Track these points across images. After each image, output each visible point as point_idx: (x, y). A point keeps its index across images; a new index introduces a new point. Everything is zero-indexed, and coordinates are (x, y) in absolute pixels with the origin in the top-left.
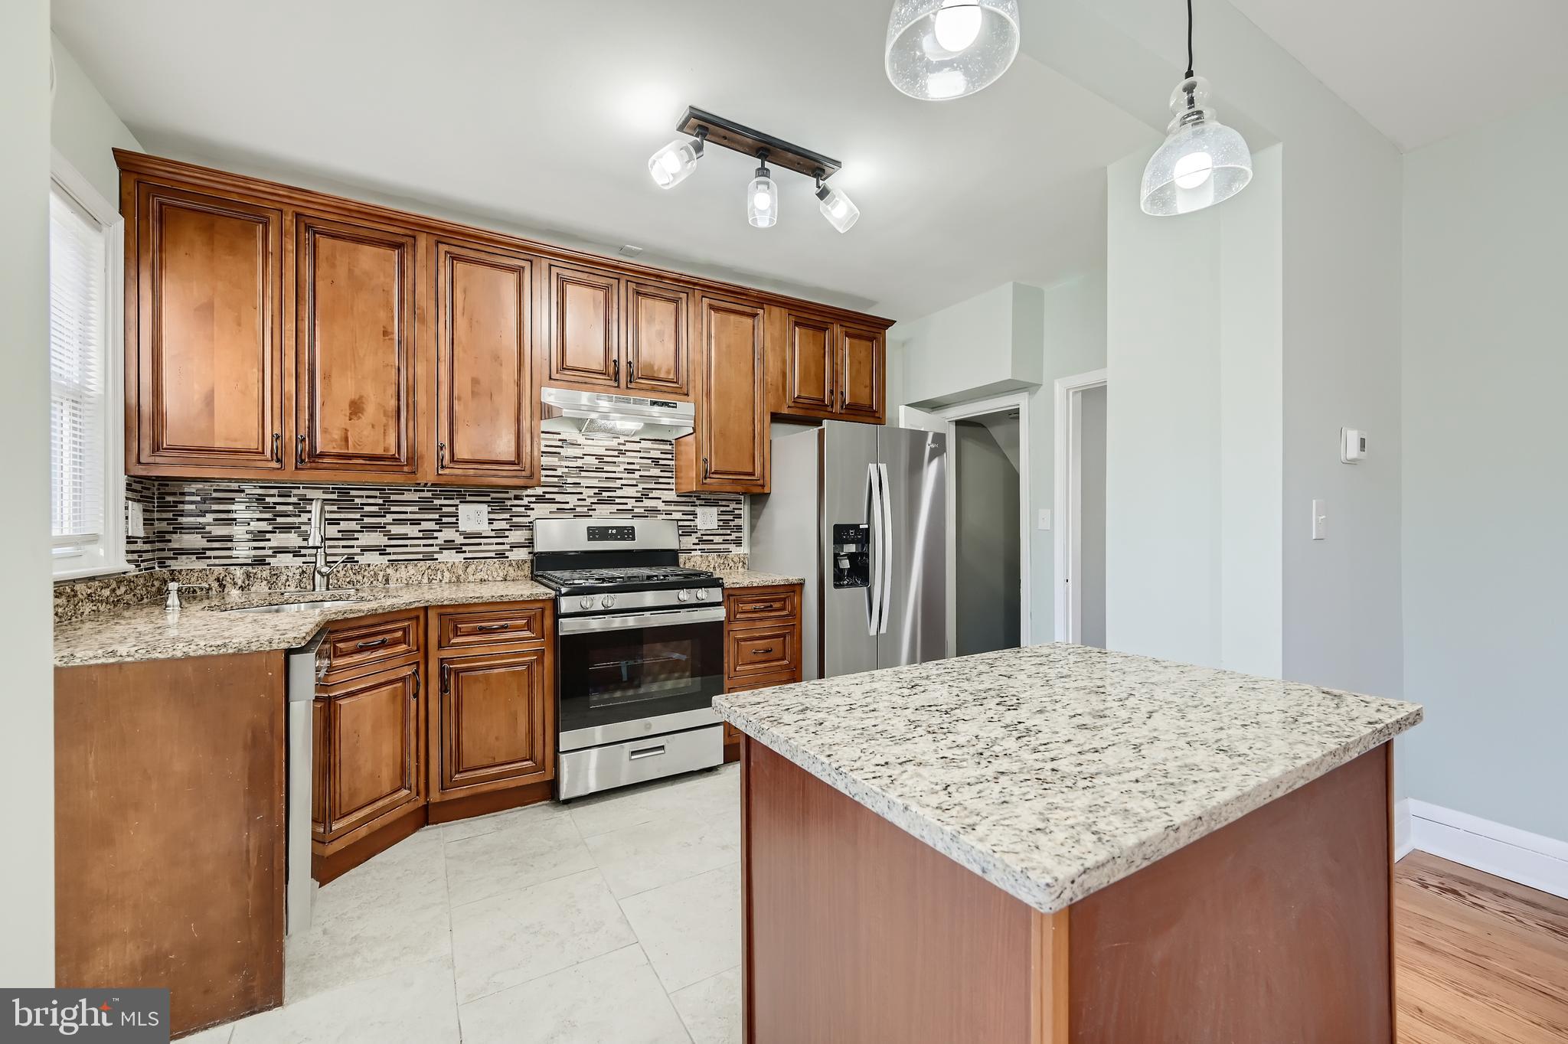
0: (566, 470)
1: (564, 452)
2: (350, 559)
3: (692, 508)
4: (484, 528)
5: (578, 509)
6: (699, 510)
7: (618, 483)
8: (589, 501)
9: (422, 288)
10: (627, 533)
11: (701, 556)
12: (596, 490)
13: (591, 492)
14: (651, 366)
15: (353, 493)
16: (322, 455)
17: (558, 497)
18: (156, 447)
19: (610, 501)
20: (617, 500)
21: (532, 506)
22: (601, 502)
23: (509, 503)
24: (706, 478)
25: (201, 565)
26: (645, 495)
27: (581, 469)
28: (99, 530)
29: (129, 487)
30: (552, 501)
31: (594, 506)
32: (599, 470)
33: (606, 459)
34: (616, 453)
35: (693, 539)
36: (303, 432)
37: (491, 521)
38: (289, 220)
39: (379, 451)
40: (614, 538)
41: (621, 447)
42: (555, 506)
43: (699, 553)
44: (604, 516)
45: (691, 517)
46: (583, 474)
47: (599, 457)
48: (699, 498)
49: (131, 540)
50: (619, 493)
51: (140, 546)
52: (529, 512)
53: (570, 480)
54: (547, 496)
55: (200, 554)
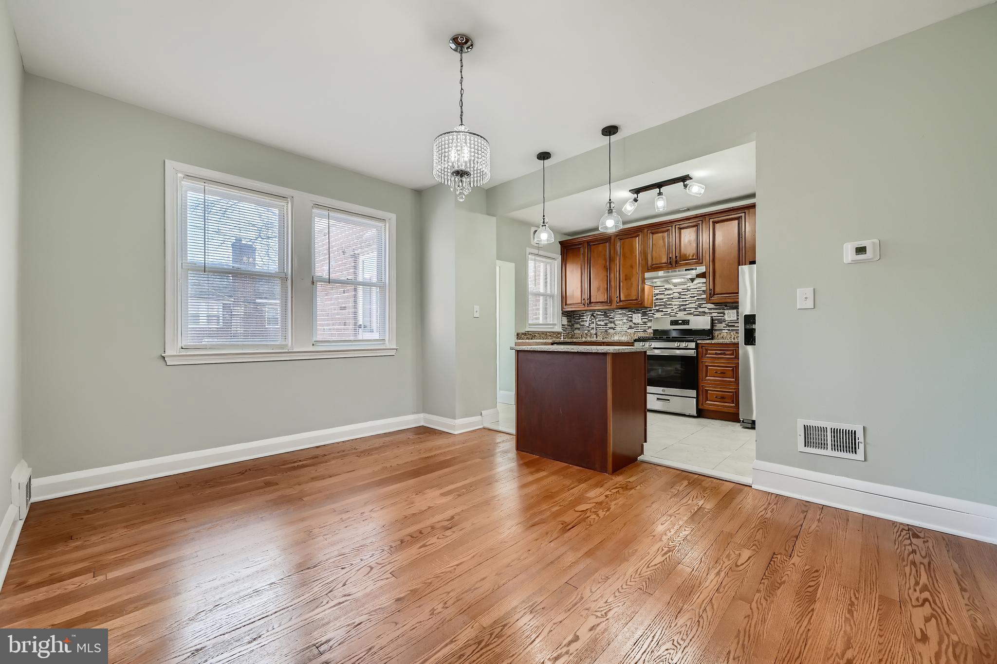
0: (667, 299)
1: (666, 293)
2: (606, 331)
3: (723, 311)
4: (640, 321)
5: (671, 314)
6: (726, 312)
7: (687, 302)
8: (675, 310)
9: (612, 252)
10: (686, 322)
11: (727, 333)
12: (678, 306)
13: (676, 307)
14: (685, 255)
15: (607, 312)
16: (592, 303)
17: (664, 310)
18: (566, 304)
19: (685, 310)
20: (687, 309)
21: (655, 313)
22: (680, 310)
23: (647, 313)
24: (711, 297)
25: (579, 332)
26: (700, 306)
27: (672, 298)
28: (556, 322)
29: (562, 313)
30: (662, 311)
31: (677, 312)
32: (679, 298)
33: (682, 293)
34: (686, 290)
35: (723, 325)
36: (588, 297)
37: (642, 319)
38: (586, 245)
39: (603, 301)
40: (680, 324)
41: (688, 288)
42: (663, 313)
43: (727, 331)
44: (681, 316)
45: (722, 315)
46: (673, 300)
47: (679, 293)
48: (726, 306)
49: (563, 325)
50: (687, 306)
51: (566, 326)
52: (654, 316)
53: (668, 303)
54: (660, 309)
55: (579, 329)
